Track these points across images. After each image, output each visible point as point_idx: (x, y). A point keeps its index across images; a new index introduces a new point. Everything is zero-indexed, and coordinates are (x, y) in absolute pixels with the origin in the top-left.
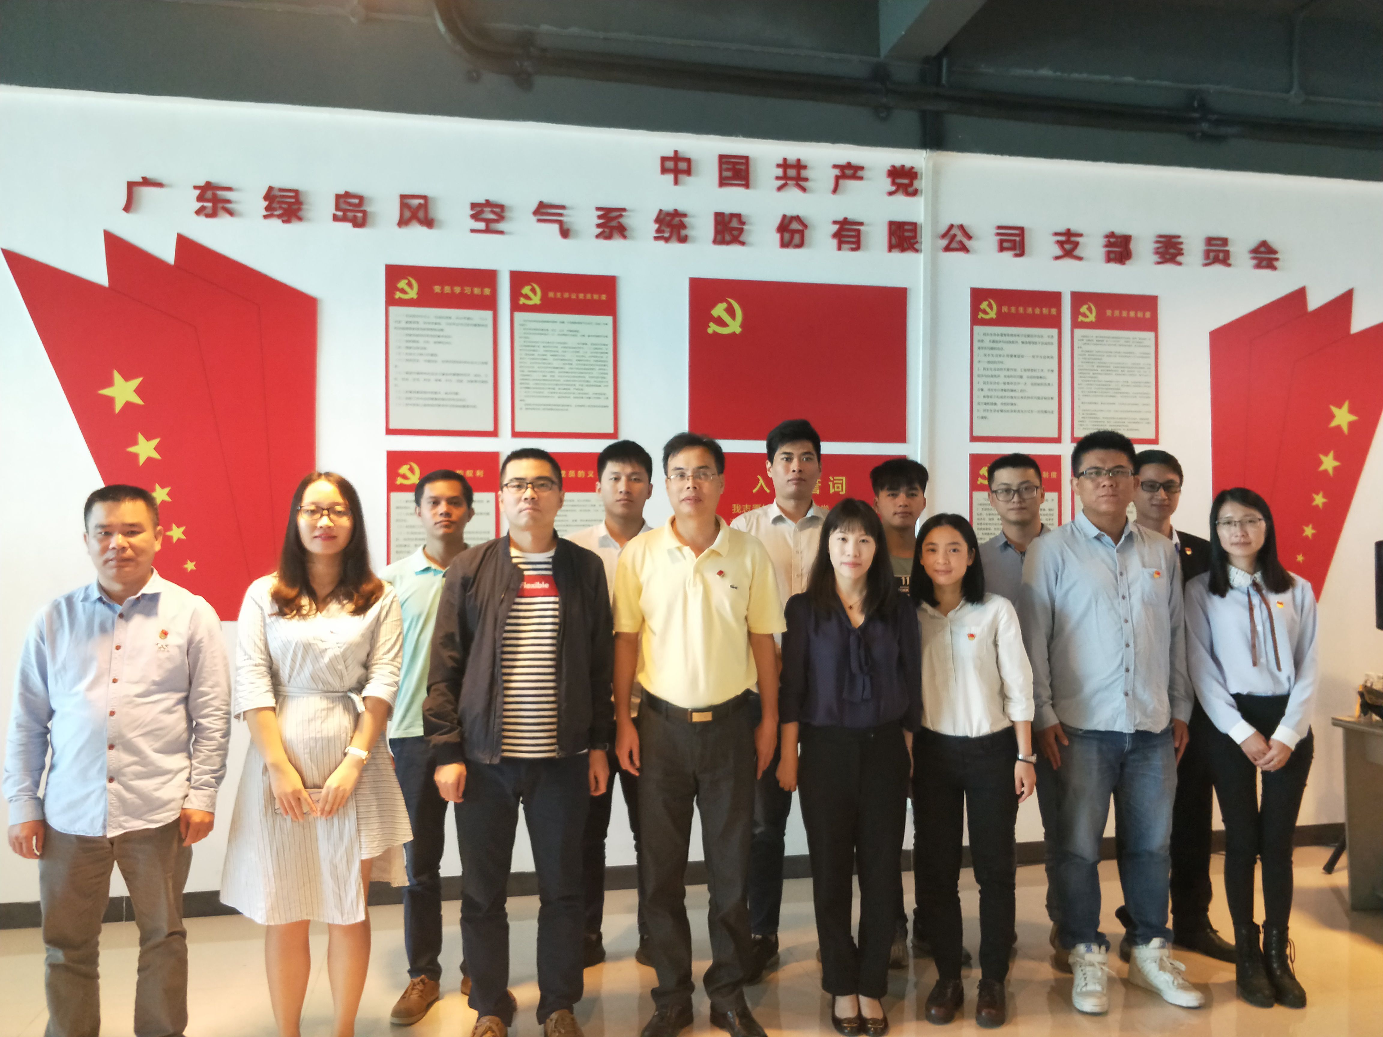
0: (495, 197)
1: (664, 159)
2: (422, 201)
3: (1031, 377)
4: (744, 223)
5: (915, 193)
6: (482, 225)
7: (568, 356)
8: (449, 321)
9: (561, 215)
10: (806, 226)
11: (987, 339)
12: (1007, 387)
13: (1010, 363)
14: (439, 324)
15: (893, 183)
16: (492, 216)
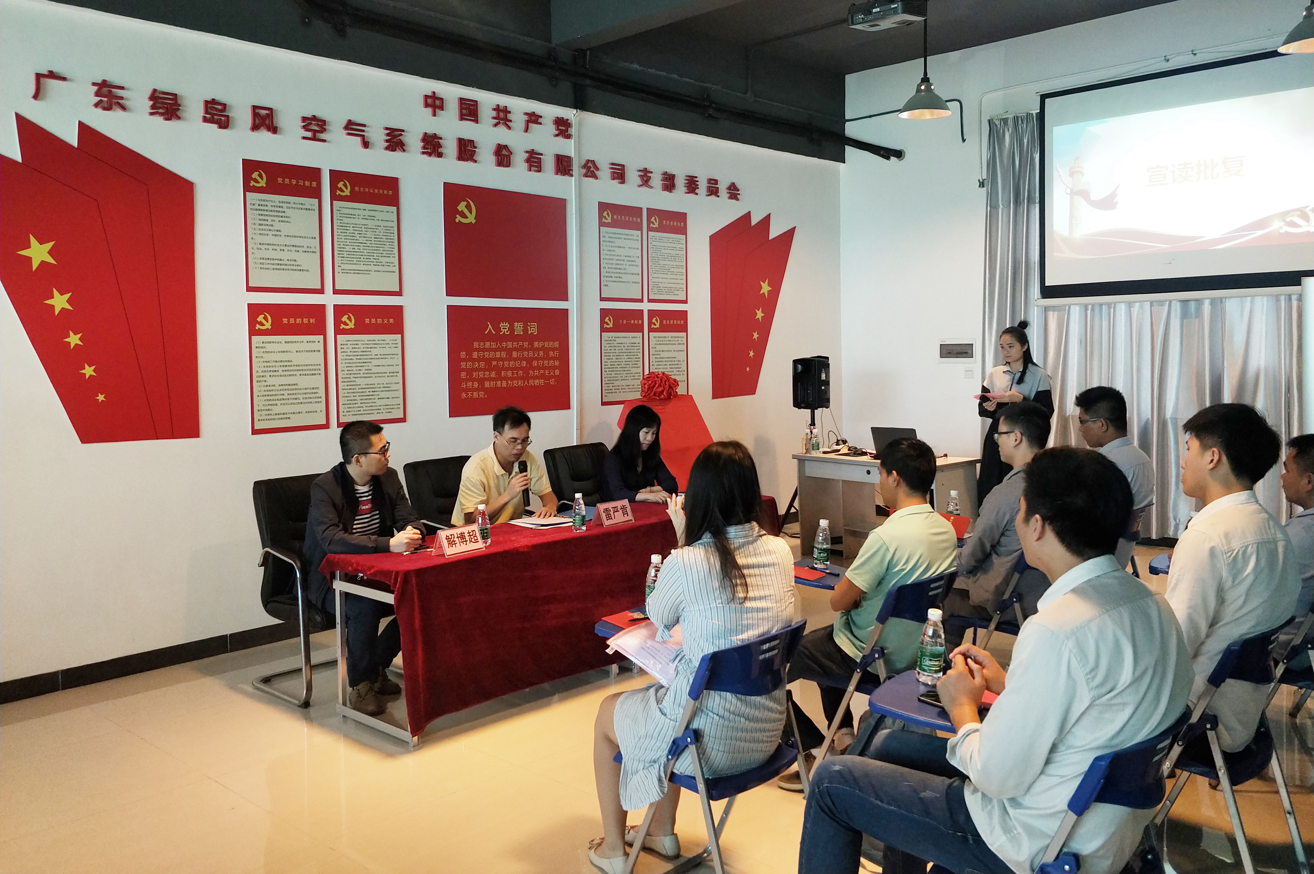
0: (320, 114)
1: (426, 97)
2: (267, 112)
3: (629, 261)
4: (476, 147)
5: (569, 137)
6: (309, 134)
7: (369, 234)
8: (288, 205)
9: (363, 131)
10: (511, 153)
11: (607, 235)
12: (617, 266)
13: (619, 251)
14: (282, 207)
15: (558, 129)
16: (316, 128)
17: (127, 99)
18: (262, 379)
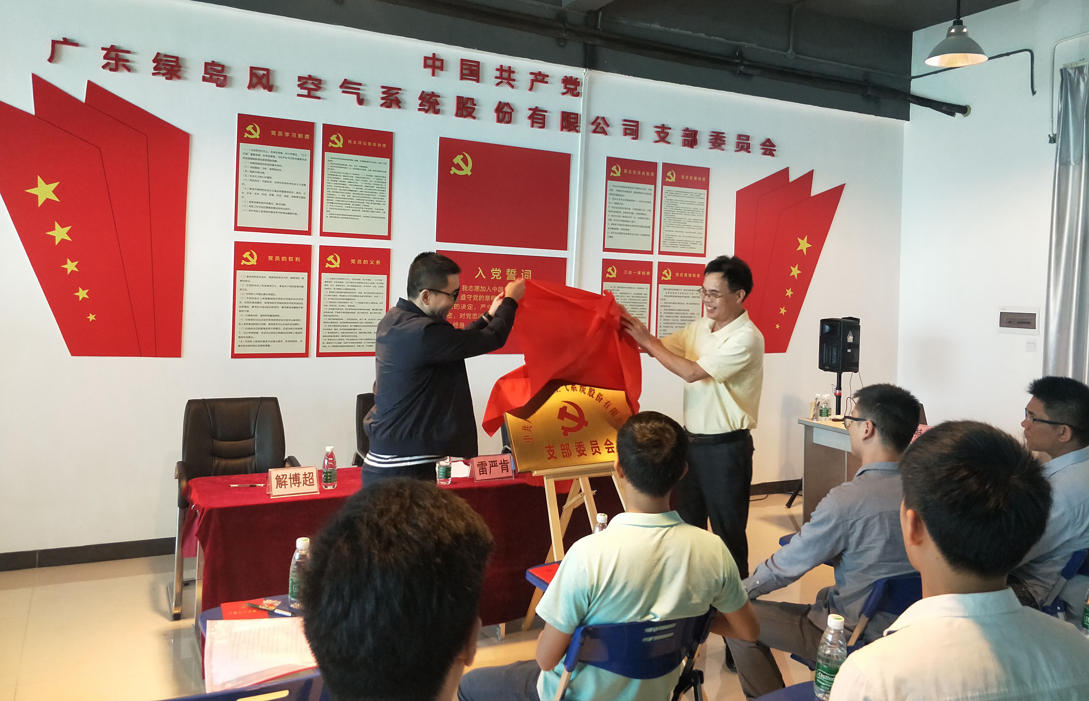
0: (314, 74)
1: (426, 58)
2: (265, 72)
3: (638, 214)
4: (475, 105)
5: (578, 95)
6: (305, 92)
7: (360, 183)
8: (280, 155)
9: (359, 89)
10: (513, 110)
11: (615, 189)
12: (625, 219)
13: (626, 204)
14: (274, 157)
15: (565, 88)
16: (312, 87)
17: (133, 62)
18: (244, 309)
